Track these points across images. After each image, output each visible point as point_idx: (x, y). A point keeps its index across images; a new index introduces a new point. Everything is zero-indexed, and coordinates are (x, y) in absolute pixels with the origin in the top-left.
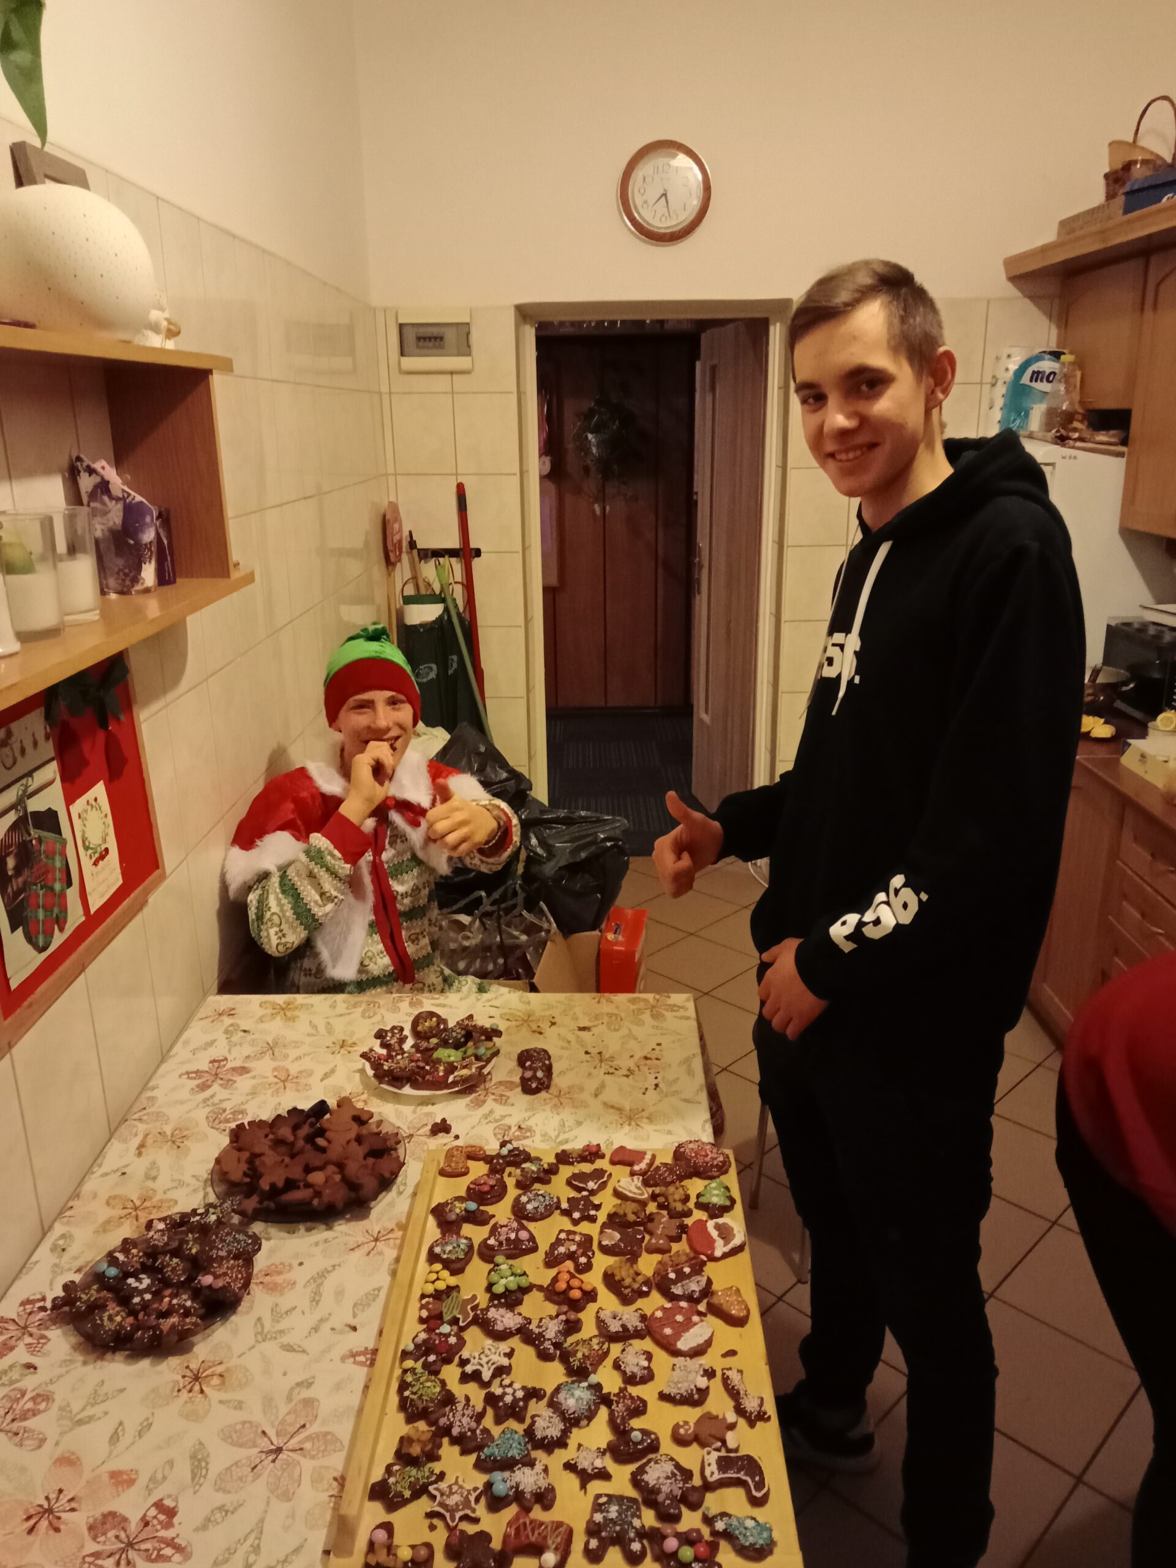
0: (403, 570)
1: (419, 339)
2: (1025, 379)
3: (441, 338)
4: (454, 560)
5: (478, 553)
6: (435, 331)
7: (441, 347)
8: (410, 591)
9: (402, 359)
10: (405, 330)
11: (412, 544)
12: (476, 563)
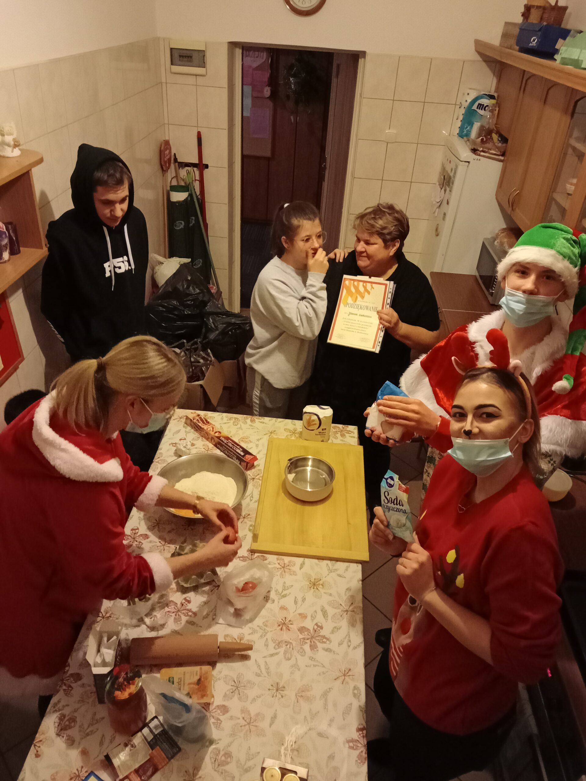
0: (171, 173)
1: (180, 56)
2: (475, 107)
3: (191, 57)
4: (195, 169)
5: (207, 166)
6: (188, 53)
7: (191, 61)
8: (174, 183)
9: (172, 66)
10: (174, 51)
11: (176, 160)
12: (206, 172)
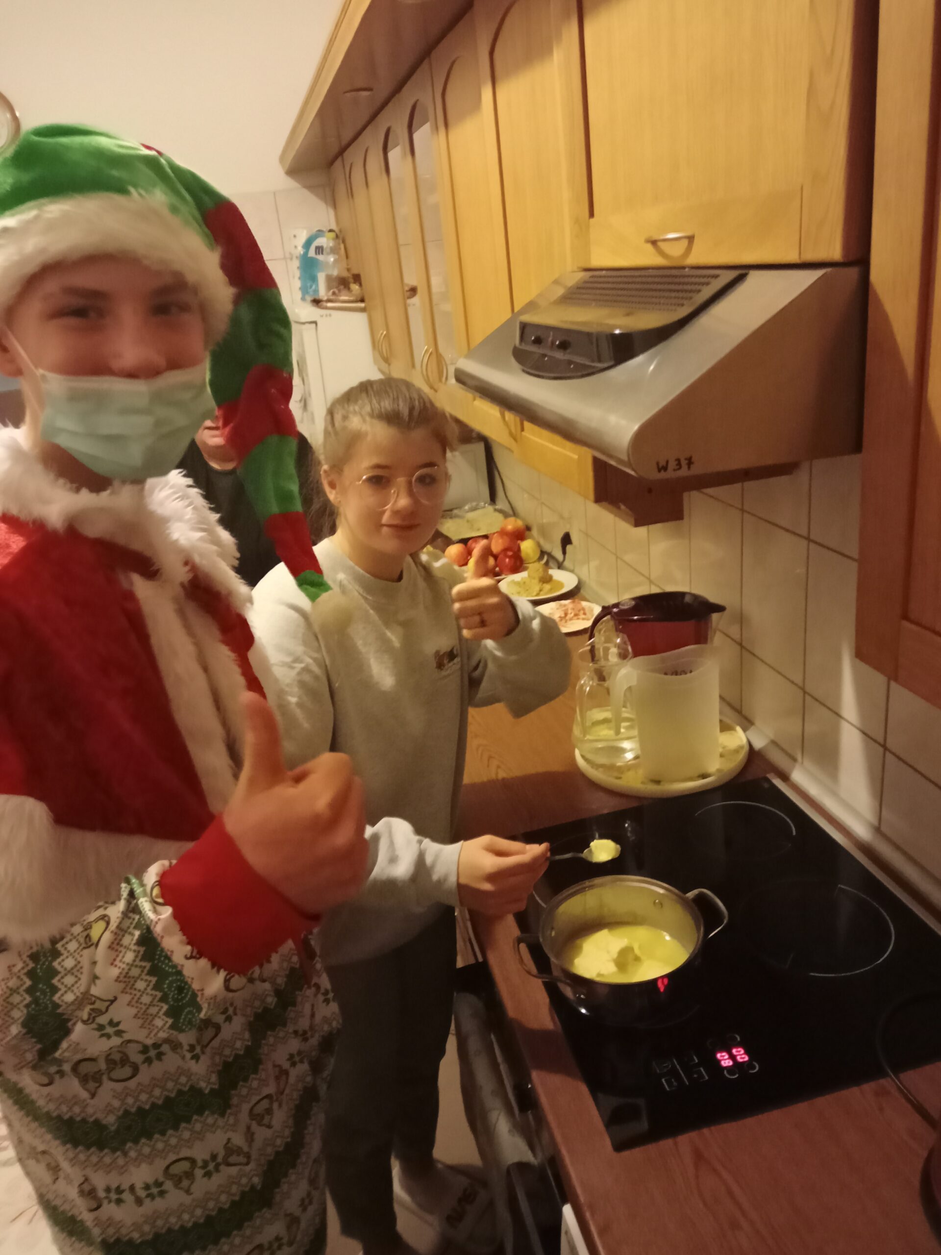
2: (312, 253)
